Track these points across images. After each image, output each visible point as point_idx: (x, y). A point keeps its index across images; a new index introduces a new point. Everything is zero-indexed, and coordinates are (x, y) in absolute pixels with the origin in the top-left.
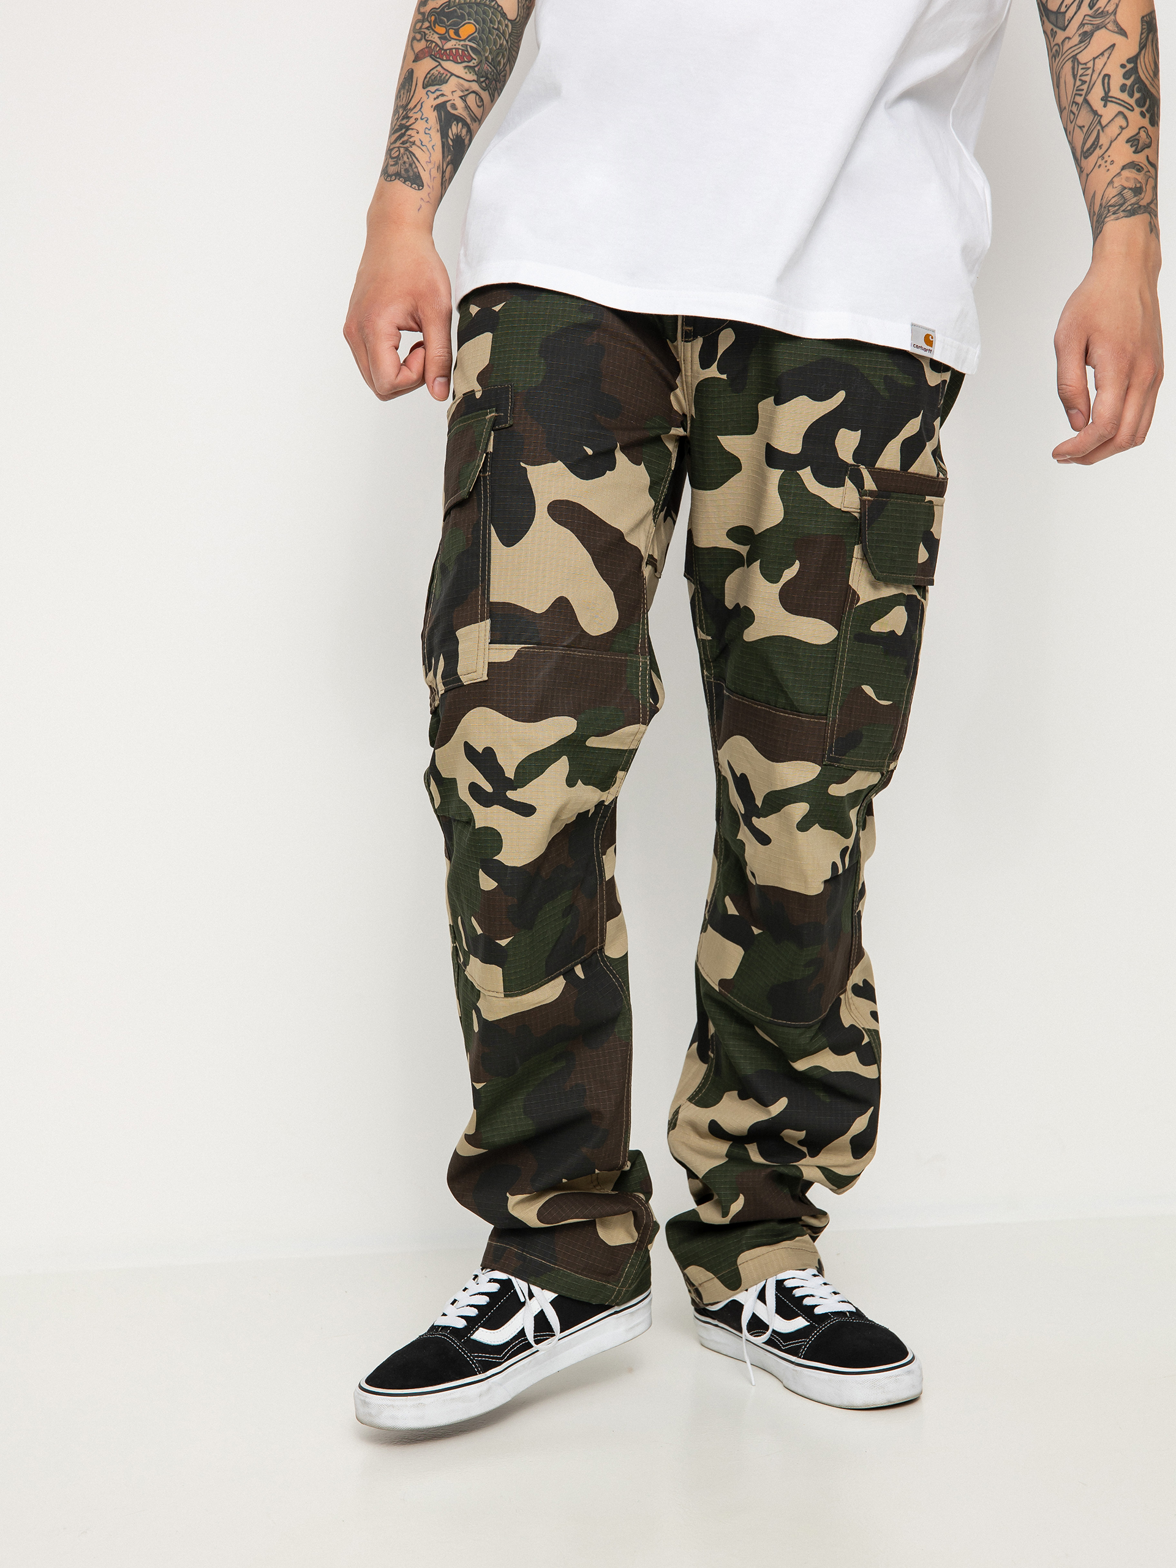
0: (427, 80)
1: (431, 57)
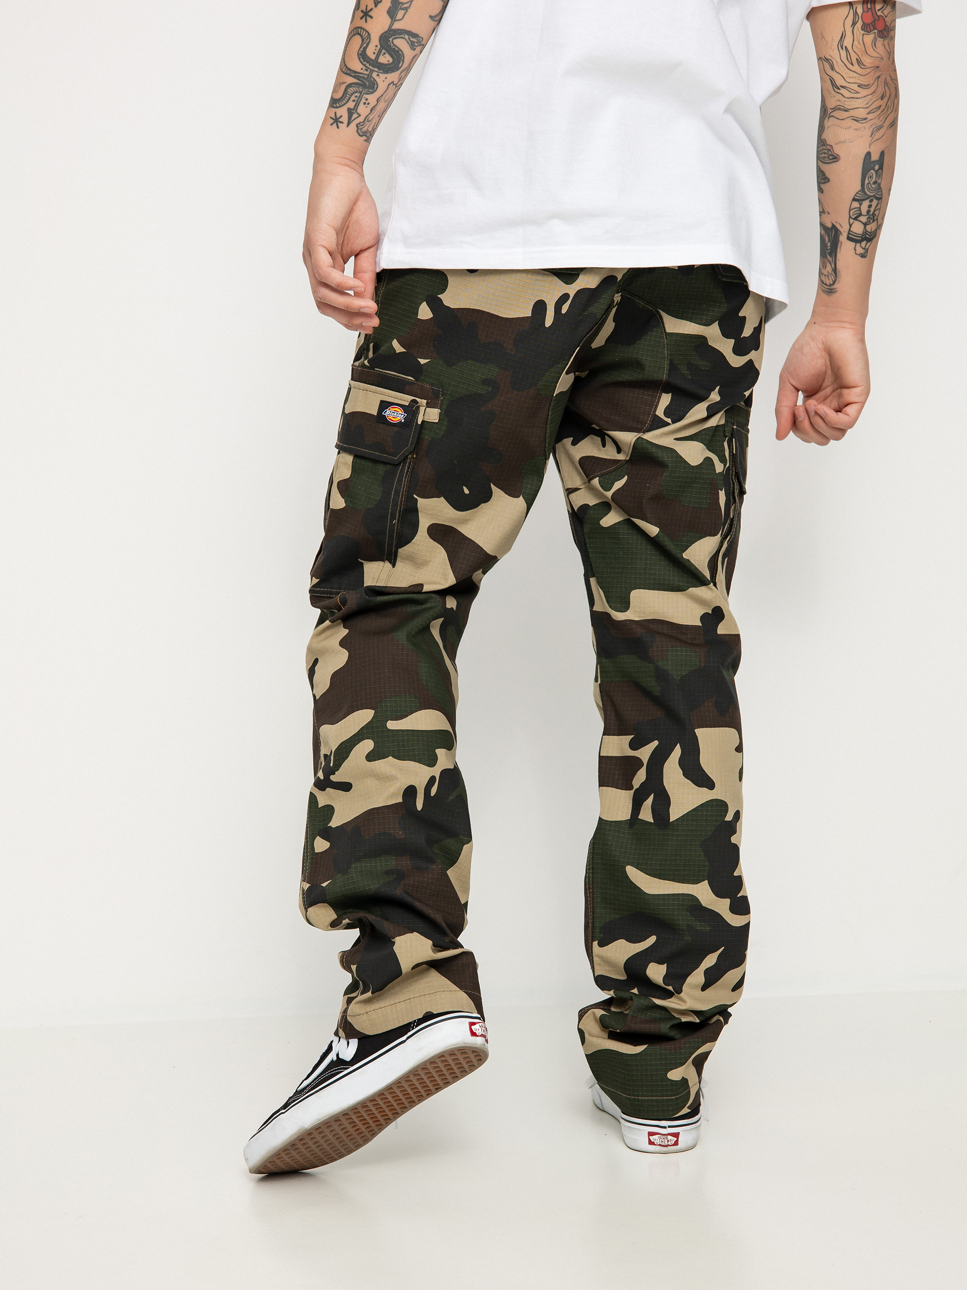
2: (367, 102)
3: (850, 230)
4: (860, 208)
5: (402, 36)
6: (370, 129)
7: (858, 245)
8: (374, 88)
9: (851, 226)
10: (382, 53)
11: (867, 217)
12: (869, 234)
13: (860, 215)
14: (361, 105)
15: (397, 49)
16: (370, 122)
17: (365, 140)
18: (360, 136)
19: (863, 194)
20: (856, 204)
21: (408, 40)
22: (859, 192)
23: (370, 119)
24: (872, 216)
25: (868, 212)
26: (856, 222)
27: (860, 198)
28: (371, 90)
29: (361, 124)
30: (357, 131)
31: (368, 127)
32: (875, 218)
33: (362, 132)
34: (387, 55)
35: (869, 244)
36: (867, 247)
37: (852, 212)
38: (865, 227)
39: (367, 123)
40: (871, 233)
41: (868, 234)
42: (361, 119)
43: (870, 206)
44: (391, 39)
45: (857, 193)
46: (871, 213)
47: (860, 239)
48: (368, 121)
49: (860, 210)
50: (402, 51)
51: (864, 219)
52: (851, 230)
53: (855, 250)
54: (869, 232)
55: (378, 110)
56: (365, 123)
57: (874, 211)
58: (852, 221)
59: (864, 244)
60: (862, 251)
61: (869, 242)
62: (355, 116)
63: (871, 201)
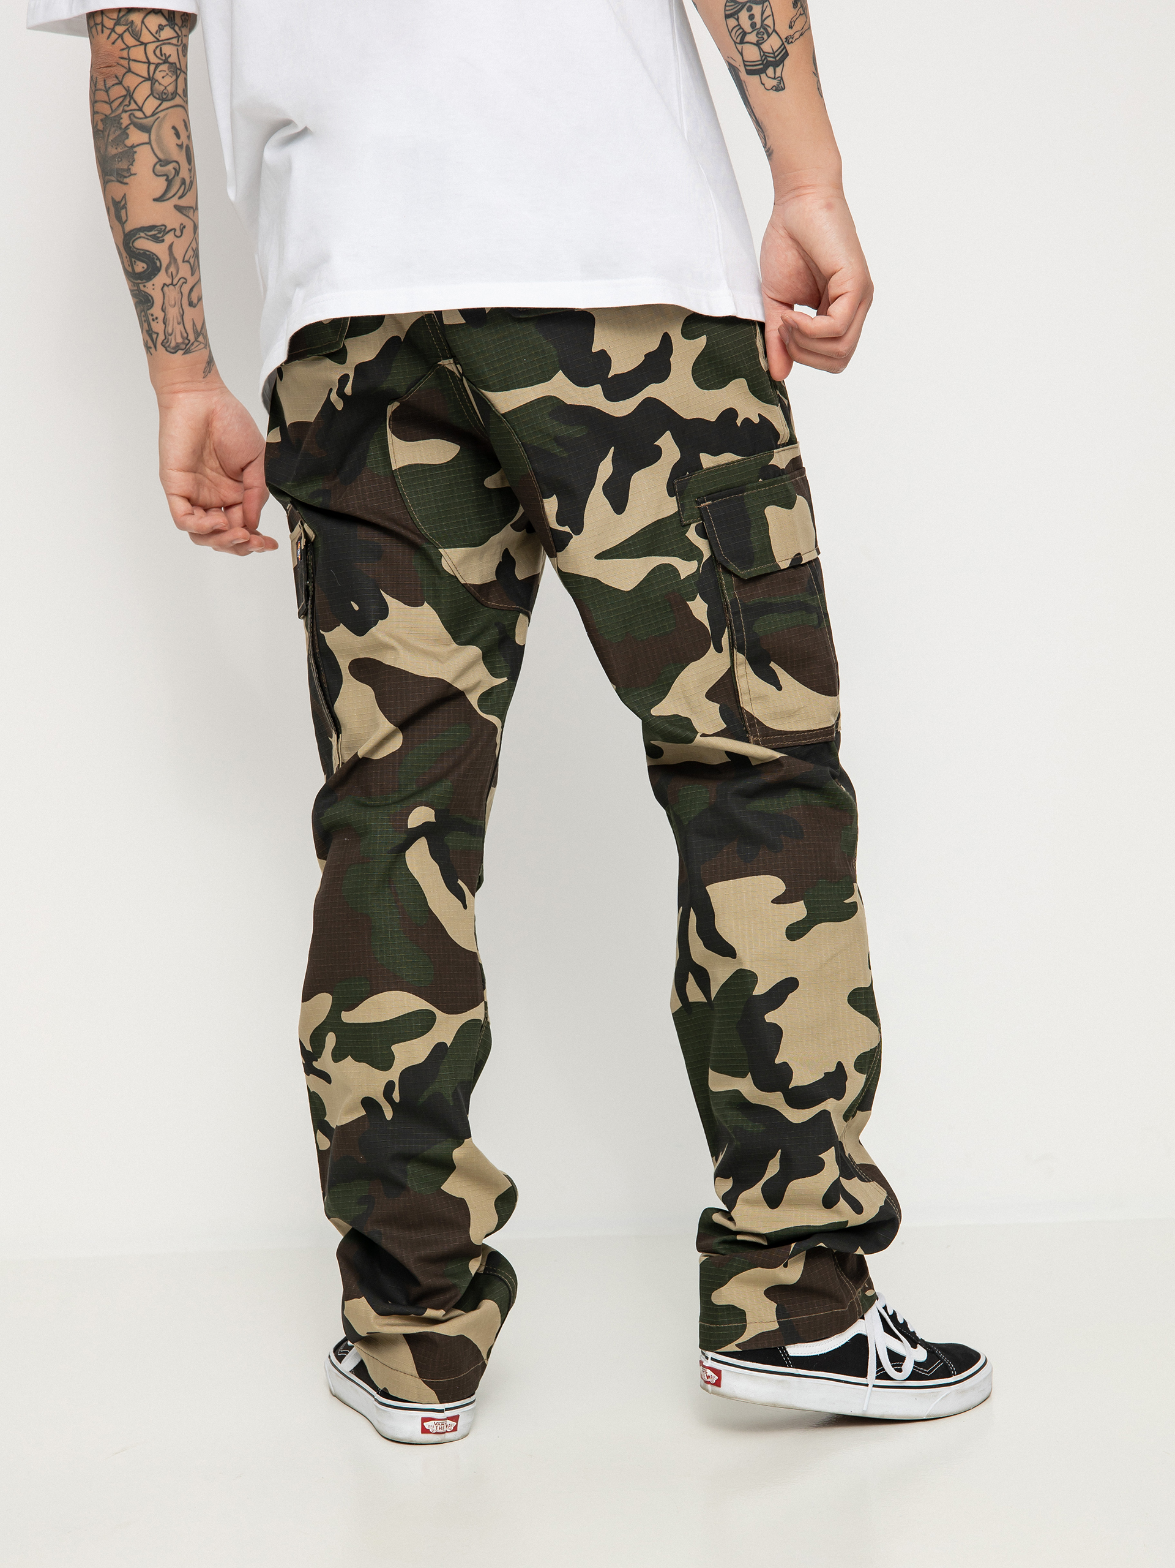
2: (154, 317)
3: (744, 61)
4: (739, 25)
5: (138, 236)
6: (180, 340)
7: (763, 76)
8: (149, 300)
9: (741, 54)
10: (133, 262)
11: (755, 32)
12: (772, 55)
13: (745, 34)
14: (153, 324)
15: (141, 252)
16: (173, 335)
17: (184, 354)
18: (173, 353)
19: (732, 4)
20: (732, 22)
21: (146, 237)
22: (728, 4)
23: (170, 331)
24: (762, 30)
25: (753, 25)
26: (745, 46)
27: (732, 11)
28: (149, 304)
29: (165, 341)
30: (166, 350)
31: (175, 339)
32: (770, 31)
33: (173, 348)
34: (138, 263)
35: (779, 69)
36: (778, 74)
37: (733, 34)
38: (760, 49)
39: (170, 337)
40: (774, 53)
41: (769, 57)
42: (161, 337)
43: (751, 17)
44: (131, 245)
45: (725, 6)
46: (758, 26)
47: (761, 66)
48: (171, 335)
49: (741, 28)
50: (148, 251)
51: (752, 38)
52: (745, 59)
53: (764, 85)
54: (769, 53)
55: (171, 319)
56: (168, 339)
57: (762, 21)
58: (740, 47)
59: (770, 71)
60: (775, 82)
61: (778, 66)
62: (154, 336)
63: (750, 9)
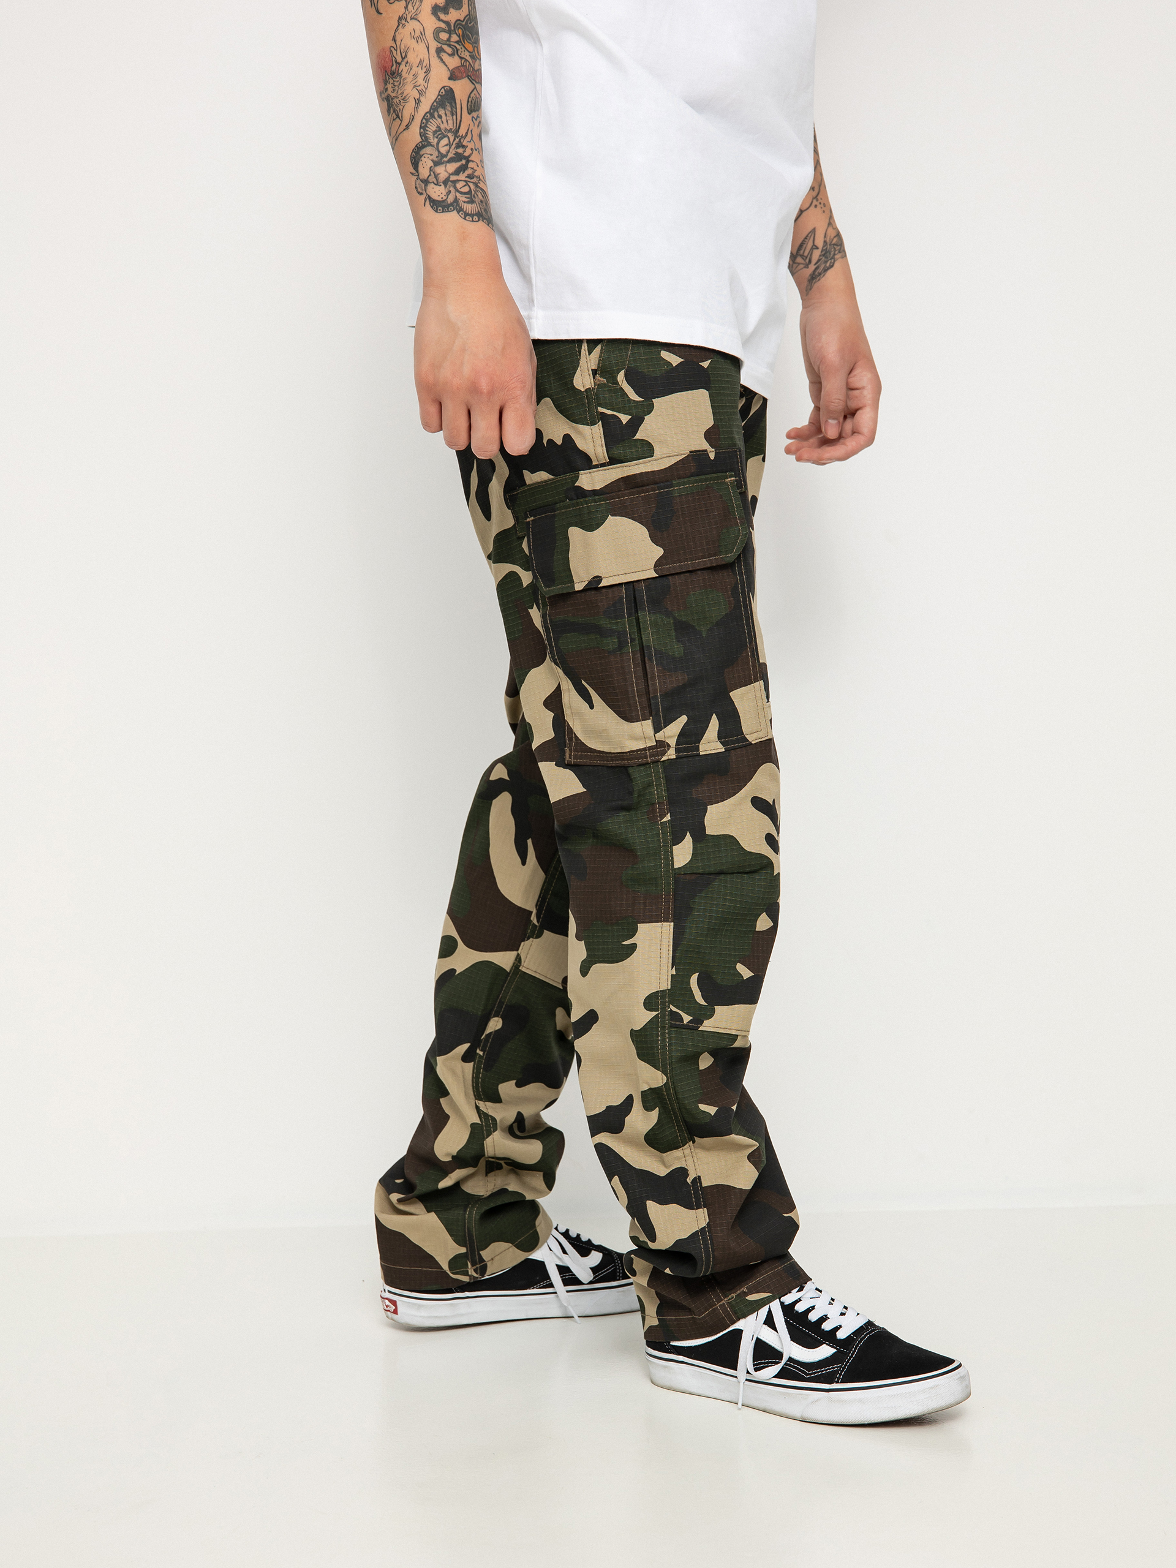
0: (469, 104)
1: (468, 78)
